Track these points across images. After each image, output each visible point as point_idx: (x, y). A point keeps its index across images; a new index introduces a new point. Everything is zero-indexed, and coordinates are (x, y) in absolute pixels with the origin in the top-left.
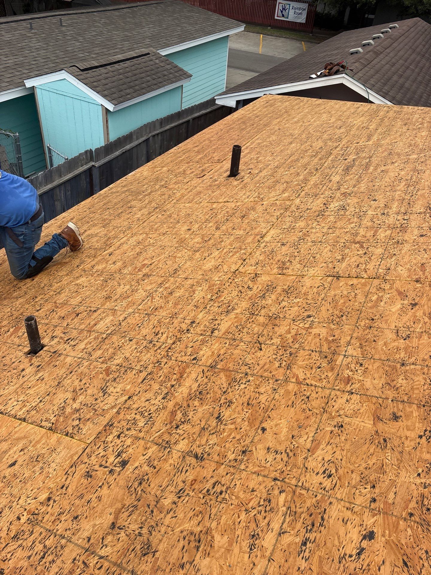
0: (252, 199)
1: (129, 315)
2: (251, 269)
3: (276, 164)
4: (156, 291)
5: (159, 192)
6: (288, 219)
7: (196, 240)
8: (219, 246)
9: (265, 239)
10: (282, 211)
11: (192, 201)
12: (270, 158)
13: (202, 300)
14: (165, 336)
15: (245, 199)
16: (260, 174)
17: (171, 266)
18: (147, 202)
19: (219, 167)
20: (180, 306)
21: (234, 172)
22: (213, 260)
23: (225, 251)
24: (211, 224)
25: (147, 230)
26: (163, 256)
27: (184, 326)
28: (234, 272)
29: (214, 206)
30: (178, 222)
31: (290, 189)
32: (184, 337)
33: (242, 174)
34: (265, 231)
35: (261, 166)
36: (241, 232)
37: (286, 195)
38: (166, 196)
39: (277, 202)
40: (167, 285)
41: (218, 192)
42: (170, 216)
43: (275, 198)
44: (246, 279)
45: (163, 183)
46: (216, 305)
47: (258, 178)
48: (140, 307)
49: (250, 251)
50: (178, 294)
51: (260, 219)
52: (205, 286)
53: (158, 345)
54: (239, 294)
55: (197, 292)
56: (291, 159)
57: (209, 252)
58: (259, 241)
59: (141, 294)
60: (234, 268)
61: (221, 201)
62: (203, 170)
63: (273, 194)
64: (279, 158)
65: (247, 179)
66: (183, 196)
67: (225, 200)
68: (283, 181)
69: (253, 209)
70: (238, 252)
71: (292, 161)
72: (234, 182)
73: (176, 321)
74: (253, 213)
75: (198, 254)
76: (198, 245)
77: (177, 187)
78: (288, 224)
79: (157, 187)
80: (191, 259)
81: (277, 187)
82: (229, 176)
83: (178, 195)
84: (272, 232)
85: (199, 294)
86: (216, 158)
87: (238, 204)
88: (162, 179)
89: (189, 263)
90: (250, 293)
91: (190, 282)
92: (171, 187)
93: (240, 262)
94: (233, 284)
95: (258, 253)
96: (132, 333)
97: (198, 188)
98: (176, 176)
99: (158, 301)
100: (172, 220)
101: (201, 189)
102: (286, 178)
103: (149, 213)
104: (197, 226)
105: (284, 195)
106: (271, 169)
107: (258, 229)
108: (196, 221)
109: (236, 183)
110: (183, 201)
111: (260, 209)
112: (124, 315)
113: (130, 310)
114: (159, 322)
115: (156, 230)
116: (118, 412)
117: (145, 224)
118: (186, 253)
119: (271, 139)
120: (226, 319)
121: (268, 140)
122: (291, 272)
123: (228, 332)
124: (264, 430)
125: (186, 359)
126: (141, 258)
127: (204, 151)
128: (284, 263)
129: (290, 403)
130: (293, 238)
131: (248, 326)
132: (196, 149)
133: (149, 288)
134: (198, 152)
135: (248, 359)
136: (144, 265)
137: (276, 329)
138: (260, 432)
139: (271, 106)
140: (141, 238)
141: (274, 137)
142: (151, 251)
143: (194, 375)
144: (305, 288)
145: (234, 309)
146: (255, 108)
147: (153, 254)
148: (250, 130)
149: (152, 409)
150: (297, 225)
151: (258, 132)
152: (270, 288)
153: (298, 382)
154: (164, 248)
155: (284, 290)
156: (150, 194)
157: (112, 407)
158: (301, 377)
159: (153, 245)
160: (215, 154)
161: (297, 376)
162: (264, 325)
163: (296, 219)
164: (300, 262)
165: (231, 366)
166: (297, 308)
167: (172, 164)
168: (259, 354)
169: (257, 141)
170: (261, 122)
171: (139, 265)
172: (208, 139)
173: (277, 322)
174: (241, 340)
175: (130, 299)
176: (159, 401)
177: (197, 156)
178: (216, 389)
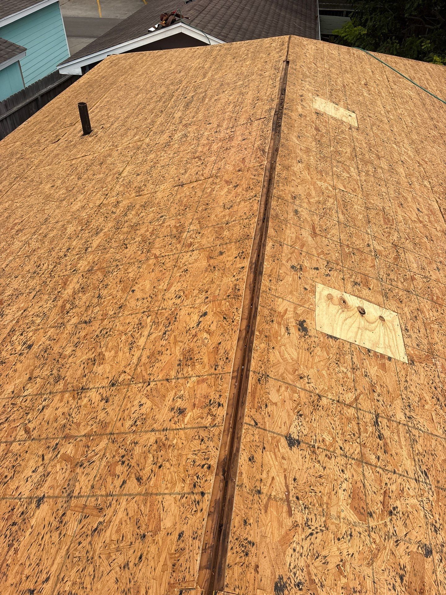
0: (107, 148)
1: (11, 261)
2: (113, 200)
3: (125, 116)
4: (31, 239)
5: (17, 164)
6: (140, 155)
7: (61, 193)
8: (83, 191)
9: (123, 175)
10: (135, 151)
11: (51, 163)
12: (120, 112)
13: (74, 233)
14: (46, 265)
15: (101, 150)
16: (112, 127)
17: (41, 217)
18: (6, 175)
19: (72, 130)
20: (56, 242)
21: (87, 130)
22: (79, 203)
23: (89, 193)
24: (72, 177)
25: (12, 197)
26: (32, 213)
27: (61, 254)
28: (99, 206)
29: (73, 162)
30: (41, 183)
31: (140, 133)
32: (63, 261)
33: (96, 130)
34: (121, 169)
35: (112, 120)
36: (102, 175)
37: (137, 137)
38: (25, 166)
39: (130, 145)
40: (41, 232)
41: (75, 150)
42: (32, 181)
43: (128, 142)
44: (110, 208)
45: (19, 155)
46: (86, 232)
47: (110, 130)
48: (19, 254)
49: (110, 187)
50: (52, 235)
51: (117, 162)
52: (75, 223)
53: (41, 272)
54: (105, 219)
55: (69, 229)
56: (138, 108)
57: (75, 198)
58: (117, 178)
59: (17, 244)
60: (98, 203)
61: (79, 156)
62: (57, 136)
63: (126, 139)
64: (128, 109)
65: (100, 133)
66: (41, 161)
67: (83, 155)
68: (133, 127)
69: (110, 155)
70: (100, 191)
71: (139, 110)
72: (89, 138)
73: (53, 253)
74: (109, 158)
75: (64, 202)
76: (63, 196)
77: (33, 155)
78: (141, 159)
79: (13, 160)
80: (58, 207)
81: (129, 134)
82: (84, 135)
83: (36, 162)
84: (128, 168)
85: (70, 229)
86: (68, 123)
87: (96, 155)
88: (17, 153)
89: (57, 211)
90: (114, 216)
91: (61, 223)
92: (28, 157)
93: (103, 197)
94: (99, 214)
95: (118, 187)
96: (16, 273)
97: (55, 152)
98: (31, 146)
99: (34, 244)
100: (34, 184)
101: (58, 152)
102: (136, 125)
103: (11, 184)
104: (60, 181)
105: (135, 138)
106: (121, 120)
107: (116, 169)
108: (58, 178)
109: (90, 139)
110: (42, 165)
111: (115, 154)
113: (11, 258)
114: (39, 258)
115: (20, 195)
116: (18, 322)
117: (8, 193)
118: (54, 205)
119: (119, 95)
120: (97, 238)
121: (116, 97)
122: (146, 192)
123: (99, 246)
124: (133, 291)
125: (67, 273)
126: (11, 220)
127: (55, 119)
128: (140, 188)
129: (151, 270)
130: (146, 168)
131: (115, 237)
132: (47, 119)
133: (23, 239)
134: (49, 121)
135: (118, 257)
136: (16, 224)
137: (137, 232)
138: (131, 293)
139: (116, 65)
140: (7, 205)
141: (121, 93)
142: (19, 212)
143: (75, 280)
144: (158, 200)
145: (102, 230)
146: (100, 70)
147: (22, 213)
148: (98, 91)
149: (45, 310)
150: (148, 158)
151: (105, 92)
152: (130, 208)
153: (156, 257)
154: (31, 206)
155: (141, 206)
156: (7, 168)
157: (12, 321)
158: (158, 253)
159: (20, 207)
160: (67, 119)
161: (155, 254)
162: (128, 233)
163: (147, 154)
164: (153, 183)
165: (104, 265)
166: (152, 214)
167: (24, 138)
168: (125, 251)
169: (106, 100)
170: (108, 82)
171: (10, 225)
172: (58, 108)
173: (138, 227)
174: (111, 247)
175: (8, 251)
176: (50, 304)
177: (48, 125)
178: (94, 282)
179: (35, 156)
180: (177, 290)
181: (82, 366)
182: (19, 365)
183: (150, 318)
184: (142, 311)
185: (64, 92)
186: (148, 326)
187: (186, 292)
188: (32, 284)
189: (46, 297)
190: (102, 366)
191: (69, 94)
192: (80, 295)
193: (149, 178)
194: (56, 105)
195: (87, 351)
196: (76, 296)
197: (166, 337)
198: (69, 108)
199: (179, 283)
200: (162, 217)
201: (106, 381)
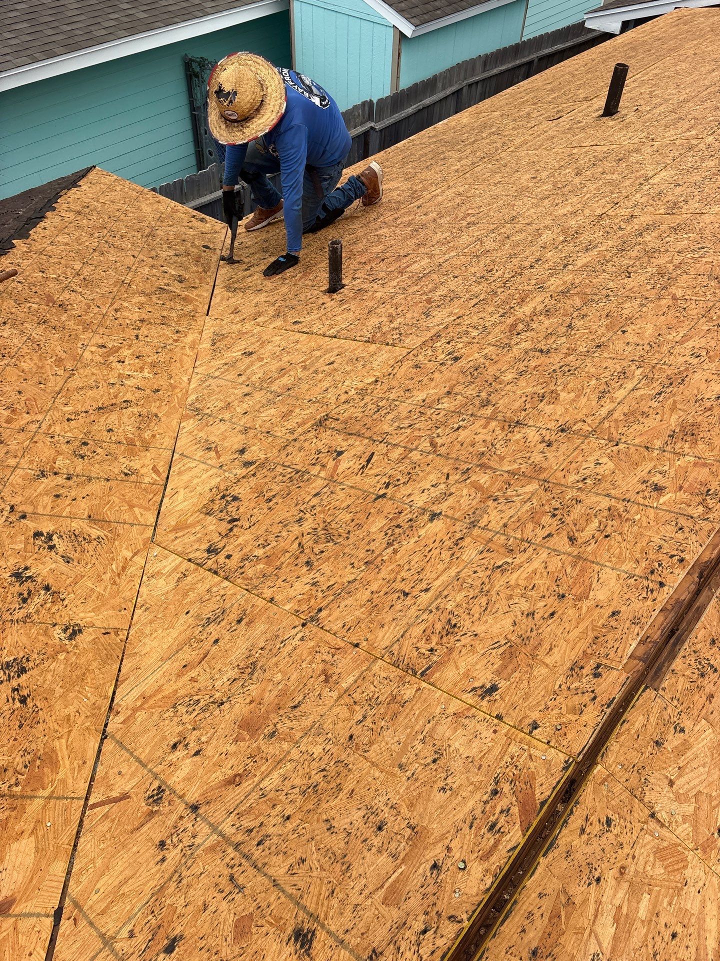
0: (636, 140)
1: (452, 257)
2: (626, 212)
3: (681, 99)
4: (486, 236)
5: (488, 140)
6: (691, 159)
7: (545, 188)
8: (579, 192)
9: (651, 181)
10: (683, 151)
11: (539, 147)
12: (674, 92)
13: (552, 242)
14: (500, 272)
15: (625, 141)
16: (654, 111)
17: (506, 213)
18: (469, 151)
19: (585, 106)
20: (520, 248)
21: (611, 109)
22: (569, 206)
23: (588, 196)
24: (567, 171)
25: (471, 181)
26: (495, 205)
27: (527, 264)
28: (600, 216)
29: (574, 151)
30: (518, 171)
31: (700, 126)
32: (527, 272)
33: (624, 112)
34: (651, 173)
35: (656, 101)
36: (615, 176)
37: (693, 132)
38: (499, 144)
39: (677, 142)
40: (502, 231)
41: (582, 135)
42: (505, 166)
43: (675, 137)
44: (616, 221)
45: (494, 130)
46: (571, 245)
47: (649, 115)
48: (466, 251)
49: (626, 194)
50: (518, 238)
51: (646, 161)
52: (556, 230)
53: (492, 279)
54: (605, 235)
55: (545, 236)
56: (708, 91)
57: (564, 198)
58: (641, 184)
59: (465, 239)
60: (599, 212)
61: (585, 144)
62: (558, 112)
63: (672, 132)
64: (689, 89)
65: (631, 117)
66: (525, 142)
67: (592, 143)
68: (690, 117)
69: (637, 151)
70: (607, 196)
71: (710, 94)
72: (609, 122)
73: (514, 261)
74: (635, 155)
75: (546, 201)
76: (547, 193)
77: (516, 132)
78: (690, 165)
79: (484, 135)
80: (535, 206)
81: (679, 125)
82: (603, 116)
83: (517, 142)
84: (663, 174)
85: (546, 237)
86: (581, 96)
87: (614, 147)
88: (492, 126)
89: (532, 211)
90: (620, 233)
91: (534, 227)
92: (507, 133)
93: (609, 206)
94: (598, 226)
95: (638, 196)
96: (457, 272)
97: (550, 132)
98: (514, 120)
99: (488, 244)
100: (507, 170)
101: (554, 134)
102: (695, 114)
103: (473, 164)
104: (546, 173)
105: (689, 134)
106: (673, 104)
107: (642, 172)
108: (545, 169)
109: (611, 123)
110: (524, 148)
111: (647, 150)
112: (445, 258)
113: (453, 254)
114: (493, 261)
115: (484, 181)
116: (446, 327)
117: (467, 175)
118: (529, 201)
119: (678, 67)
120: (584, 256)
121: (673, 69)
122: (684, 211)
123: (586, 265)
124: (624, 332)
125: (529, 288)
126: (464, 209)
127: (561, 89)
128: (675, 203)
129: (661, 313)
130: (696, 177)
131: (616, 259)
132: (549, 87)
133: (476, 234)
134: (552, 90)
135: (612, 285)
136: (469, 215)
137: (653, 260)
138: (619, 333)
139: (685, 24)
140: (462, 189)
141: (684, 65)
142: (477, 201)
143: (539, 299)
144: (702, 224)
145: (595, 247)
146: (656, 29)
147: (481, 204)
148: (643, 58)
149: (487, 324)
150: (704, 165)
151: (657, 60)
152: (650, 227)
153: (674, 298)
154: (496, 197)
155: (670, 228)
156: (473, 143)
157: (438, 325)
158: (679, 293)
159: (480, 195)
160: (580, 91)
161: (674, 294)
162: (637, 258)
163: (703, 159)
164: (700, 201)
165: (588, 291)
166: (686, 242)
167: (507, 107)
168: (626, 280)
169: (654, 72)
170: (664, 47)
171: (461, 215)
172: (570, 73)
173: (655, 255)
174: (604, 271)
175: (451, 245)
176: (495, 318)
177: (549, 95)
178: (567, 307)
179: (518, 133)
180: (697, 347)
181: (524, 399)
182: (437, 375)
183: (641, 370)
184: (631, 359)
185: (586, 52)
186: (636, 379)
187: (712, 353)
188: (475, 290)
189: (493, 309)
190: (552, 406)
191: (594, 56)
192: (542, 318)
193: (696, 193)
194: (568, 70)
195: (535, 383)
196: (535, 318)
197: (661, 399)
198: (589, 76)
199: (703, 339)
200: (703, 248)
201: (553, 423)
